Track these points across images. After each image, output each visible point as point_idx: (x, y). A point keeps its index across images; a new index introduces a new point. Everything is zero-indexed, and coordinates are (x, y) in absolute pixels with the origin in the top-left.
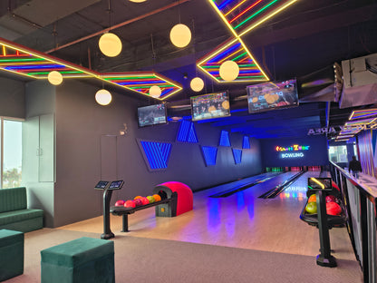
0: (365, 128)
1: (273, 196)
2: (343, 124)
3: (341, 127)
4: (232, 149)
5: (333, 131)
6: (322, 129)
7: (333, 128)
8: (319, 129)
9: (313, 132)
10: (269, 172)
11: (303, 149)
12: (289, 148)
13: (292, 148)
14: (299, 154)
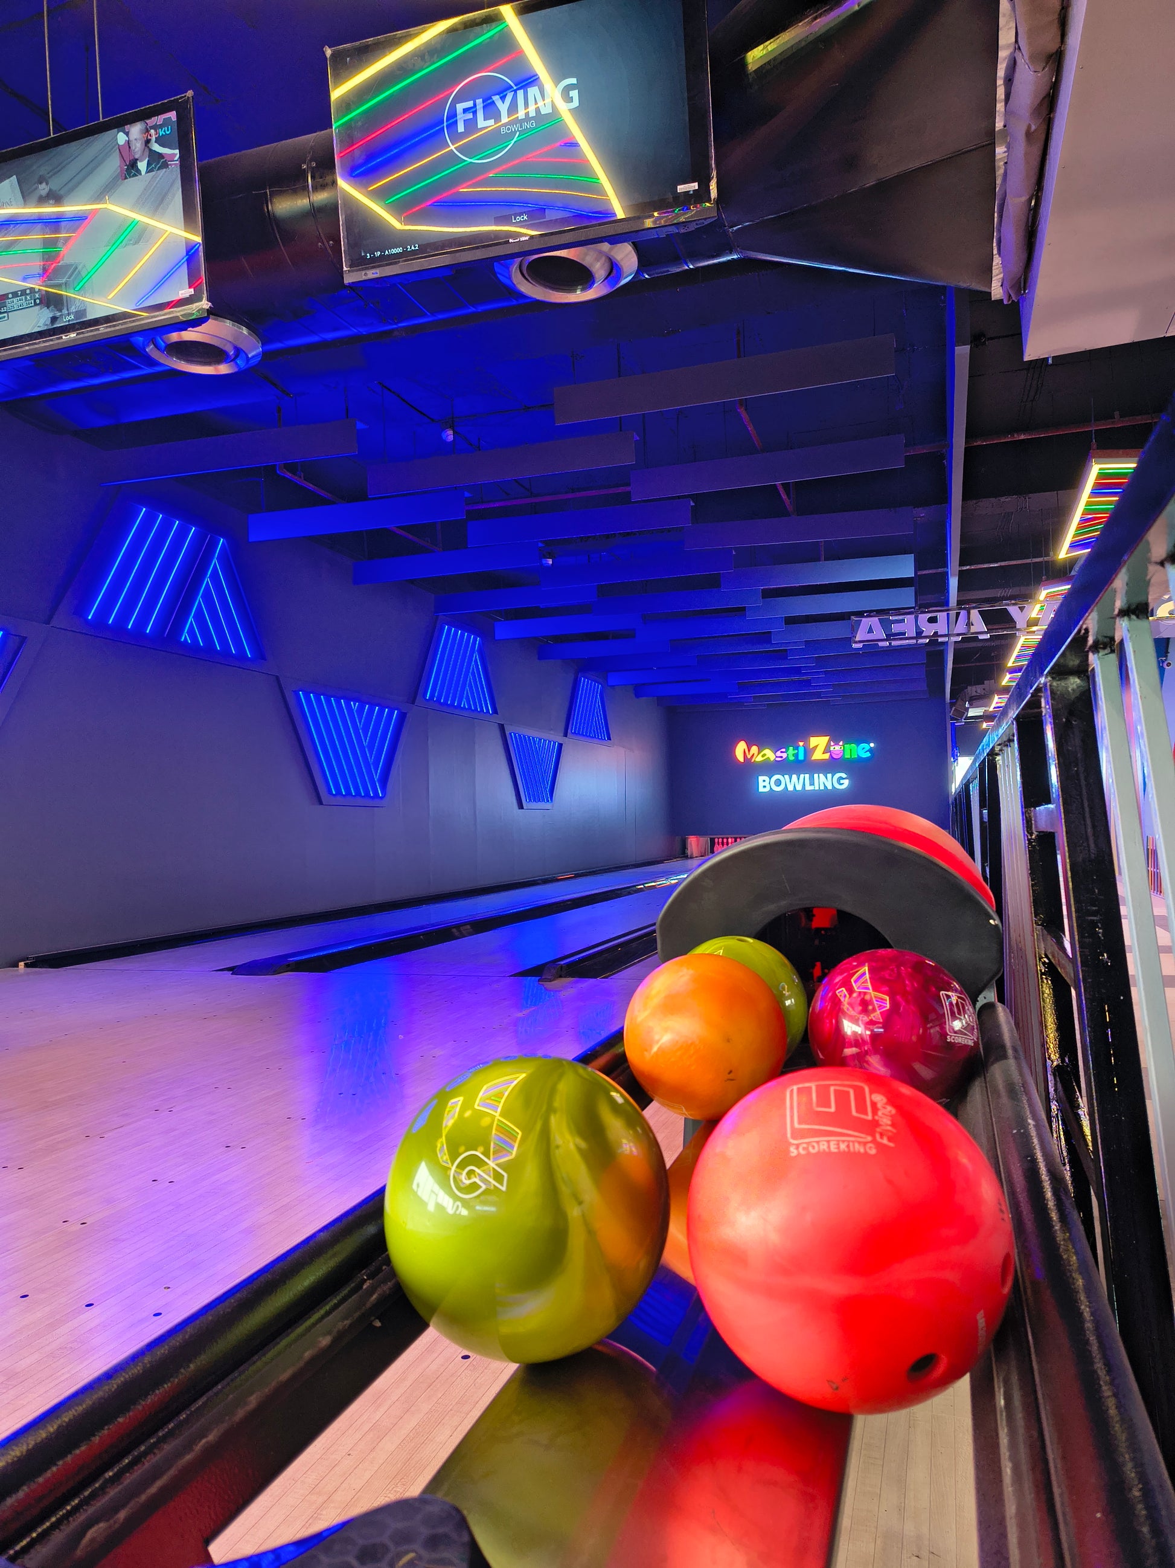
3: (1016, 607)
4: (502, 728)
5: (973, 629)
6: (924, 618)
7: (975, 614)
8: (909, 619)
9: (879, 633)
10: (702, 856)
11: (847, 756)
12: (791, 751)
13: (801, 750)
14: (829, 776)
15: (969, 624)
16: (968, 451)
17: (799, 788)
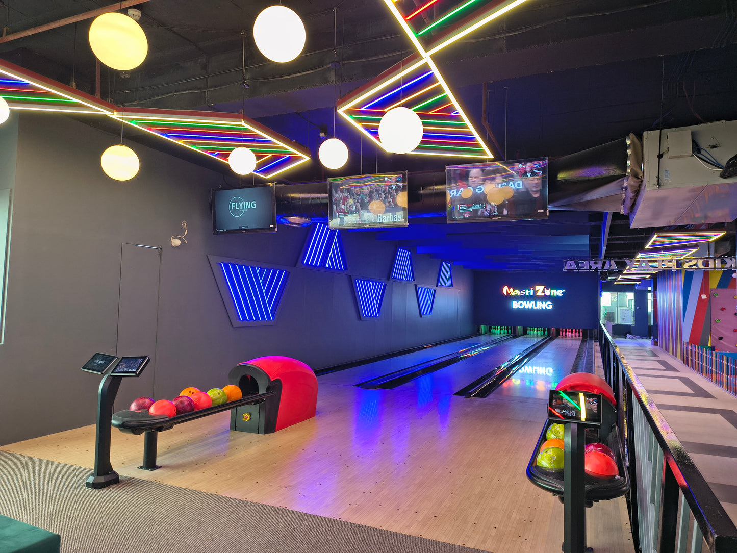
0: (673, 265)
1: (483, 394)
2: (632, 256)
3: (629, 261)
4: (416, 286)
5: (612, 268)
6: (592, 262)
7: (612, 262)
8: (586, 262)
9: (574, 267)
10: (486, 334)
11: (552, 295)
12: (527, 291)
13: (532, 291)
14: (544, 303)
15: (610, 266)
16: (611, 226)
17: (530, 307)
